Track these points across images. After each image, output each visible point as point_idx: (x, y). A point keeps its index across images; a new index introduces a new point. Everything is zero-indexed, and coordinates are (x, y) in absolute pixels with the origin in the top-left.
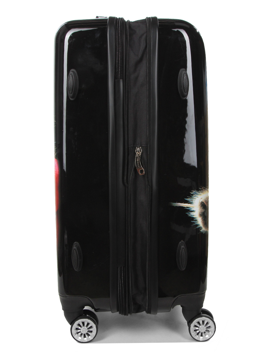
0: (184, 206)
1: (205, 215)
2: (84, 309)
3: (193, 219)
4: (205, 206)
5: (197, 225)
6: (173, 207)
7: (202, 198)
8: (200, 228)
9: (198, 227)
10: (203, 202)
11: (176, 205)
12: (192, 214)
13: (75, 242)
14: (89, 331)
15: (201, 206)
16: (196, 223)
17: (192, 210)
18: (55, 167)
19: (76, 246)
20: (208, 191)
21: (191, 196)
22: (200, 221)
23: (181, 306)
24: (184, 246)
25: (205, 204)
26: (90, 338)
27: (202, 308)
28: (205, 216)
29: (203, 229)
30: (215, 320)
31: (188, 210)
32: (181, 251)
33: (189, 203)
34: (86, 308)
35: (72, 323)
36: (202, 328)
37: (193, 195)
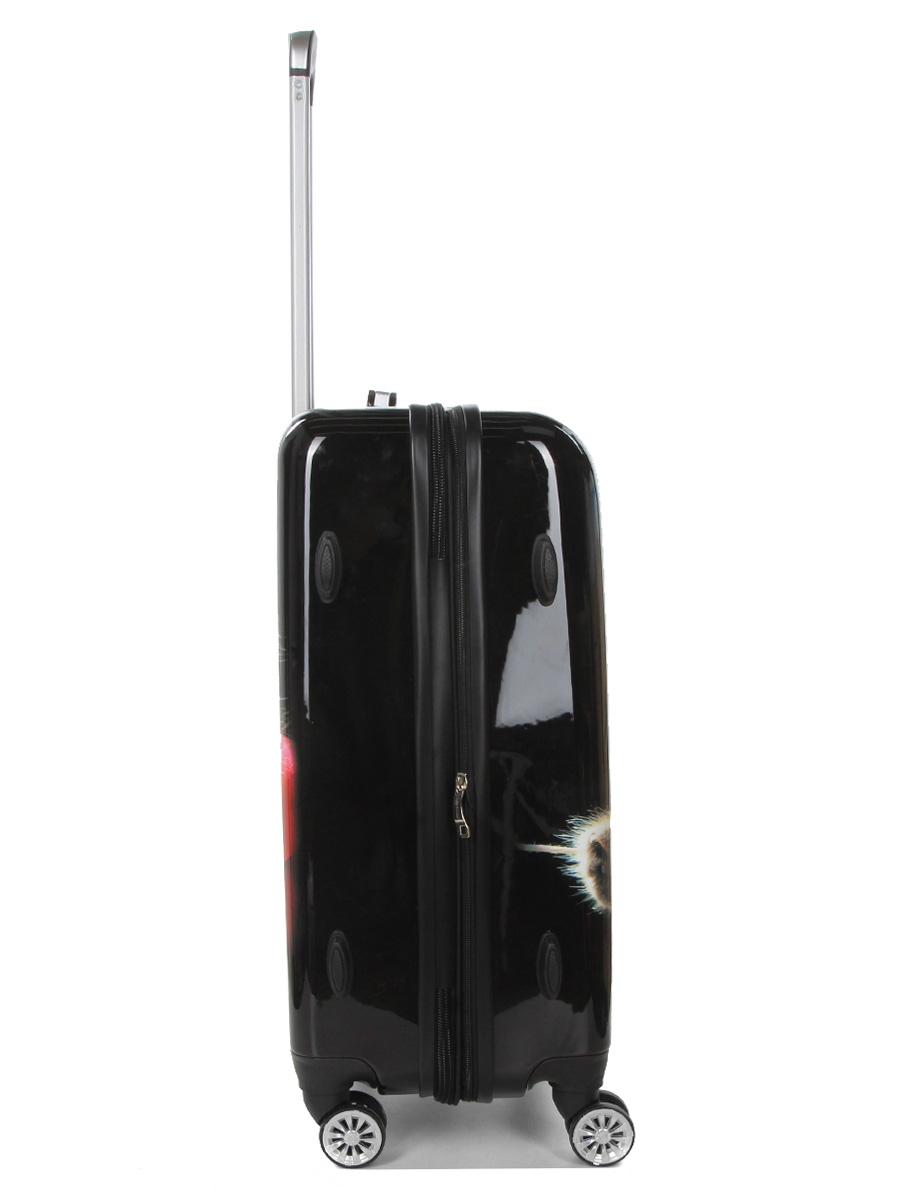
0: (553, 852)
1: (603, 871)
2: (351, 1089)
3: (574, 881)
4: (601, 851)
5: (585, 895)
6: (527, 853)
7: (593, 834)
8: (592, 902)
9: (587, 899)
10: (597, 843)
11: (534, 850)
12: (571, 869)
13: (335, 932)
14: (361, 1143)
15: (593, 851)
16: (583, 891)
17: (571, 860)
18: (284, 754)
19: (337, 941)
20: (609, 816)
21: (568, 828)
22: (590, 887)
23: (551, 1084)
24: (554, 942)
25: (603, 845)
26: (363, 1158)
27: (601, 1088)
28: (602, 873)
29: (599, 904)
30: (631, 1117)
31: (562, 861)
32: (547, 955)
33: (564, 845)
34: (357, 1086)
35: (322, 1120)
36: (603, 1135)
37: (572, 825)
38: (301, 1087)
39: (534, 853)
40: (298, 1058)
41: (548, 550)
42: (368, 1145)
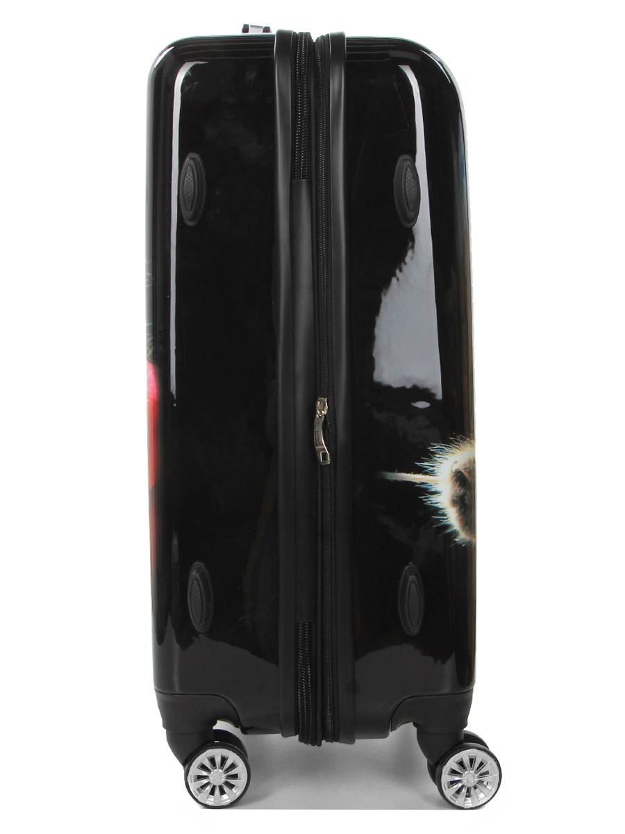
0: (414, 481)
1: (467, 502)
2: (215, 728)
3: (436, 511)
4: (465, 481)
5: (447, 526)
6: (389, 481)
7: (456, 462)
8: (455, 534)
9: (449, 531)
10: (460, 472)
11: (395, 479)
12: (434, 499)
14: (227, 784)
15: (456, 481)
16: (445, 522)
17: (433, 490)
18: (149, 382)
19: (197, 572)
20: (473, 445)
21: (429, 456)
22: (452, 517)
23: (415, 725)
24: (416, 575)
25: (466, 475)
26: (226, 799)
27: (466, 729)
28: (466, 503)
29: (462, 536)
31: (423, 491)
32: (408, 587)
33: (426, 474)
34: (221, 725)
35: (186, 761)
36: (469, 778)
37: (433, 453)
38: (165, 726)
39: (396, 482)
40: (160, 695)
41: (409, 169)
42: (231, 786)
